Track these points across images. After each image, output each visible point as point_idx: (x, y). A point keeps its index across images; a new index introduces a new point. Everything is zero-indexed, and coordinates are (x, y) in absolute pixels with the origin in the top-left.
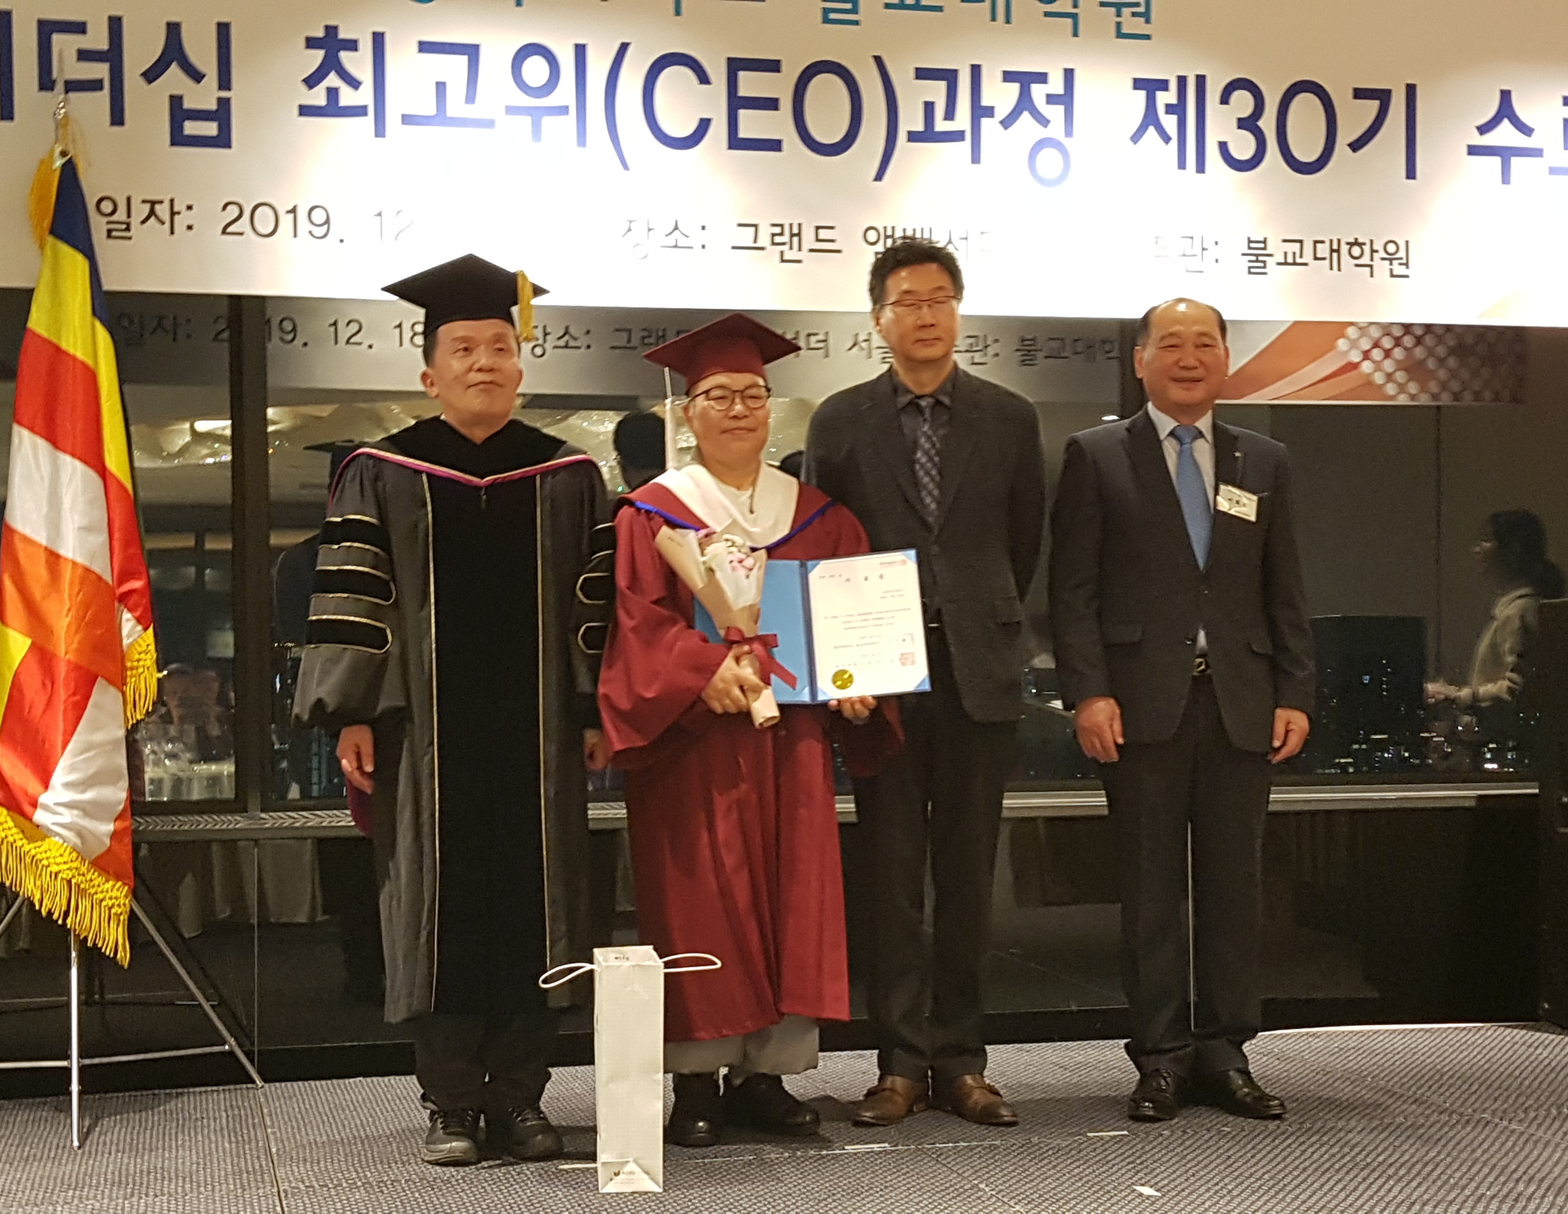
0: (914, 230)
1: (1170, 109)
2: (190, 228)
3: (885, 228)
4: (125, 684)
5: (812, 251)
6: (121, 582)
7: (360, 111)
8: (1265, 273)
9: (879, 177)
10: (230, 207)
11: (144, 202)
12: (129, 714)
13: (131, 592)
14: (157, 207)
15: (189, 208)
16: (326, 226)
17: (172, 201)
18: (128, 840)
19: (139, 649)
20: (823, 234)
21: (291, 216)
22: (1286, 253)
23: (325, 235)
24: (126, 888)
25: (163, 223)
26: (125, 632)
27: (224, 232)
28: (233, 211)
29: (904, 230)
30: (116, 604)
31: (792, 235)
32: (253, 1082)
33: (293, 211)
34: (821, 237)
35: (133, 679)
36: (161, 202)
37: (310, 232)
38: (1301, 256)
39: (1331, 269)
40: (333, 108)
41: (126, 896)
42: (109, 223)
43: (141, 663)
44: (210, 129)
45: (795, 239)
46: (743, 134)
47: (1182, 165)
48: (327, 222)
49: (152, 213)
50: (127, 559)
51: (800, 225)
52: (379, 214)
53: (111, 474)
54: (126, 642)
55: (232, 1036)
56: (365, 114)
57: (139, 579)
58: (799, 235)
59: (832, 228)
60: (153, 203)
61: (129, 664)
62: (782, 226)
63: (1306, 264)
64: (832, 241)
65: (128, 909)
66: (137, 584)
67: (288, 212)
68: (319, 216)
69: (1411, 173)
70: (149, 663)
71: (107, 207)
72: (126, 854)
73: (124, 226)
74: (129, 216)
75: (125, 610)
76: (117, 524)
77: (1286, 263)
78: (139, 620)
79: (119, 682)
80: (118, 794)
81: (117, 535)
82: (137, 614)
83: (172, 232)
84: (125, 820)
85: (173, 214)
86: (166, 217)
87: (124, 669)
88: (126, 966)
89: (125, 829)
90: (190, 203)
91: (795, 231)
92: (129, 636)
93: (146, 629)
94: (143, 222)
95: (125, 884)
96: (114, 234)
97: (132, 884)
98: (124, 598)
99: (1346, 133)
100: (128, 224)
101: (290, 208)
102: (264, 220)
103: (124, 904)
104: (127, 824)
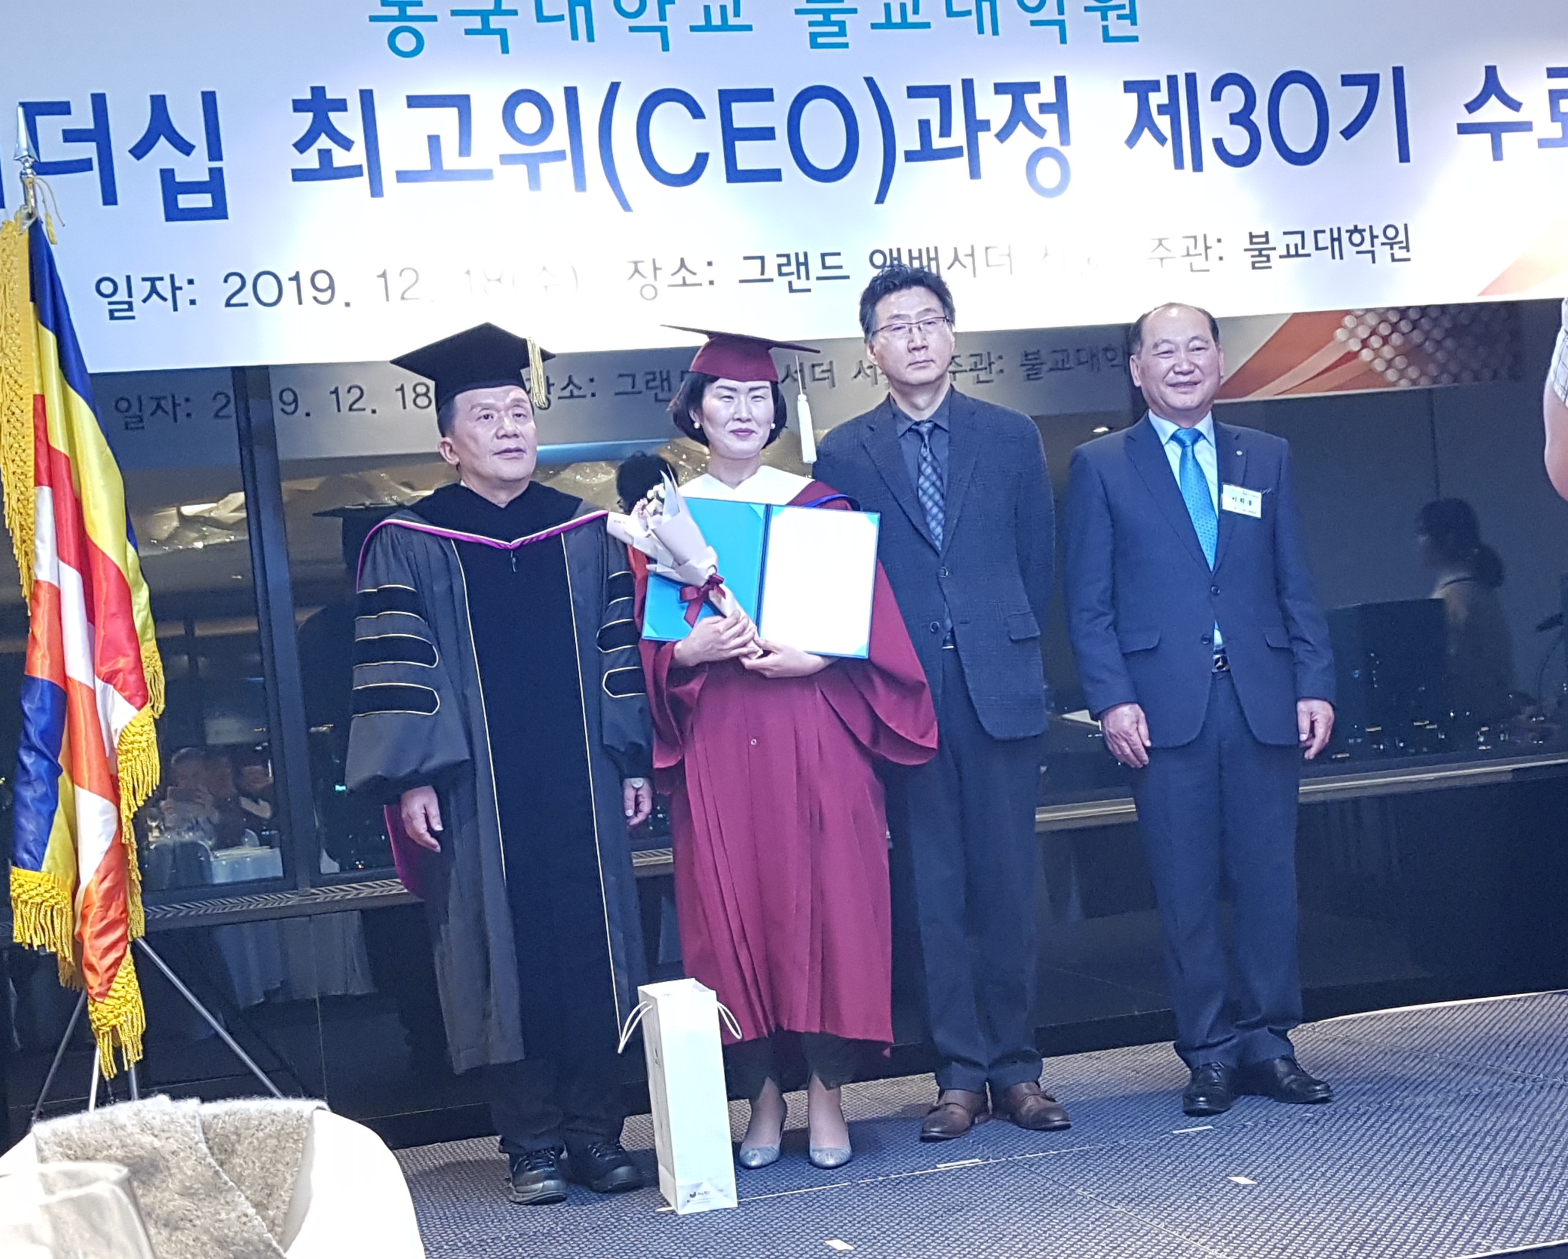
0: (920, 251)
1: (1162, 110)
2: (193, 302)
3: (891, 251)
5: (818, 278)
7: (354, 171)
8: (1270, 267)
9: (880, 199)
10: (231, 279)
11: (144, 279)
14: (158, 283)
15: (191, 282)
16: (330, 291)
17: (172, 277)
20: (829, 261)
21: (294, 283)
22: (1288, 246)
23: (330, 301)
25: (165, 299)
27: (228, 304)
28: (236, 282)
29: (910, 251)
31: (798, 264)
33: (296, 278)
34: (827, 264)
36: (161, 279)
37: (315, 298)
38: (1303, 248)
39: (1334, 257)
40: (327, 171)
42: (110, 303)
44: (205, 201)
45: (802, 268)
46: (740, 166)
47: (1179, 164)
48: (332, 286)
49: (154, 290)
51: (806, 254)
52: (384, 275)
56: (361, 174)
58: (806, 264)
59: (839, 254)
60: (153, 280)
62: (788, 256)
63: (1309, 255)
64: (840, 267)
67: (291, 279)
68: (322, 281)
69: (1404, 157)
71: (107, 287)
73: (126, 306)
74: (130, 296)
77: (1288, 256)
78: (129, 700)
83: (175, 309)
85: (175, 289)
86: (169, 296)
90: (190, 277)
91: (802, 259)
94: (145, 301)
96: (117, 314)
99: (1339, 120)
100: (130, 304)
101: (293, 274)
102: (268, 289)
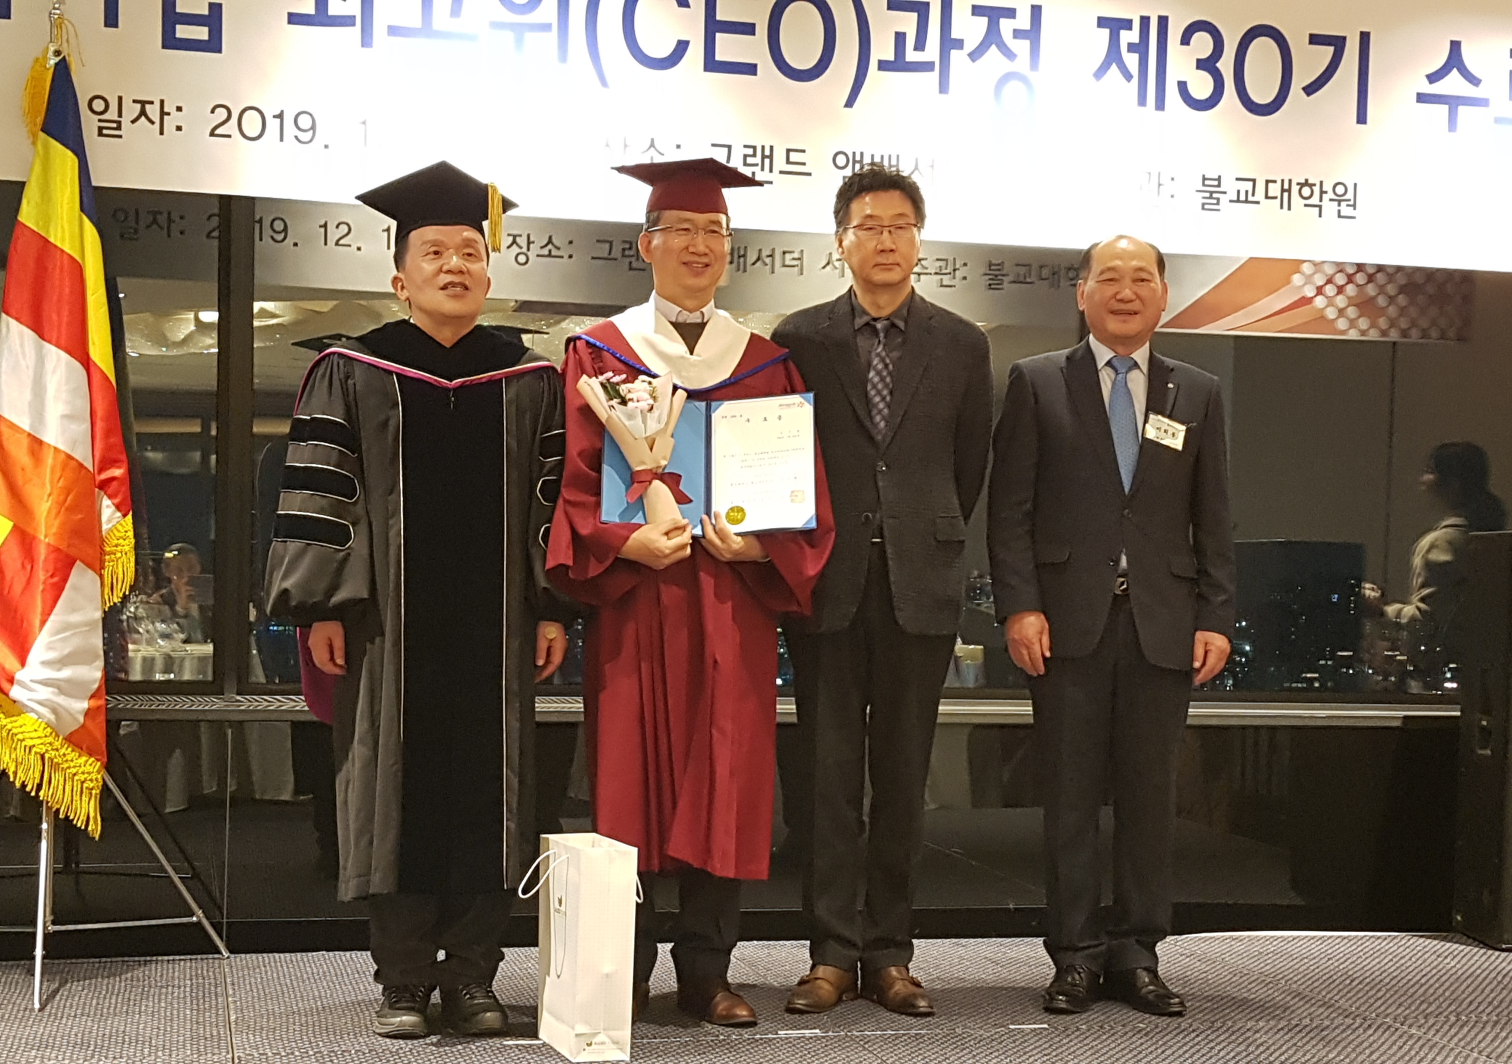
0: (882, 157)
1: (1131, 48)
2: (179, 128)
3: (854, 153)
4: (102, 567)
5: (781, 172)
6: (101, 470)
7: (347, 21)
8: (1218, 210)
9: (850, 103)
10: (218, 110)
11: (134, 101)
12: (106, 597)
13: (113, 479)
14: (148, 106)
15: (179, 109)
16: (311, 132)
17: (162, 102)
18: (102, 718)
19: (118, 534)
20: (794, 157)
21: (278, 120)
22: (1239, 192)
23: (311, 141)
24: (99, 764)
25: (153, 123)
26: (104, 518)
27: (212, 134)
28: (222, 114)
29: (873, 156)
30: (97, 490)
31: (764, 157)
32: (220, 953)
33: (280, 116)
34: (791, 160)
35: (111, 564)
36: (152, 103)
37: (296, 137)
38: (1253, 195)
39: (1282, 207)
40: (321, 17)
41: (98, 772)
42: (100, 121)
43: (119, 548)
44: (202, 33)
45: (767, 161)
46: (719, 57)
47: (1142, 101)
48: (313, 128)
49: (143, 113)
50: (108, 448)
51: (772, 148)
52: (364, 123)
53: (95, 364)
54: (105, 527)
55: (200, 908)
56: (354, 25)
57: (119, 467)
58: (771, 157)
59: (804, 151)
60: (143, 103)
61: (108, 549)
62: (754, 148)
63: (1258, 203)
64: (804, 164)
65: (100, 784)
66: (117, 472)
67: (275, 117)
68: (305, 122)
69: (1362, 118)
70: (127, 548)
71: (99, 105)
72: (99, 732)
73: (114, 125)
74: (120, 115)
75: (105, 497)
76: (100, 413)
77: (1238, 201)
78: (118, 507)
79: (97, 565)
80: (94, 673)
81: (99, 425)
82: (117, 501)
83: (162, 133)
84: (100, 698)
85: (163, 114)
86: (157, 119)
87: (103, 553)
88: (97, 838)
89: (99, 708)
90: (179, 105)
91: (767, 153)
92: (109, 521)
93: (125, 516)
94: (133, 122)
95: (98, 760)
96: (105, 132)
97: (105, 760)
98: (104, 485)
99: (1301, 77)
100: (119, 123)
101: (278, 112)
102: (252, 123)
103: (97, 779)
104: (102, 702)
